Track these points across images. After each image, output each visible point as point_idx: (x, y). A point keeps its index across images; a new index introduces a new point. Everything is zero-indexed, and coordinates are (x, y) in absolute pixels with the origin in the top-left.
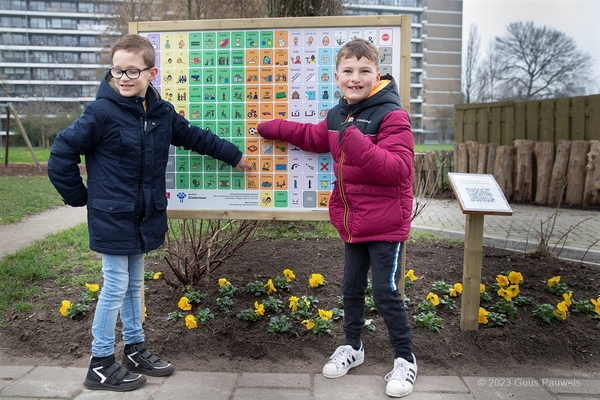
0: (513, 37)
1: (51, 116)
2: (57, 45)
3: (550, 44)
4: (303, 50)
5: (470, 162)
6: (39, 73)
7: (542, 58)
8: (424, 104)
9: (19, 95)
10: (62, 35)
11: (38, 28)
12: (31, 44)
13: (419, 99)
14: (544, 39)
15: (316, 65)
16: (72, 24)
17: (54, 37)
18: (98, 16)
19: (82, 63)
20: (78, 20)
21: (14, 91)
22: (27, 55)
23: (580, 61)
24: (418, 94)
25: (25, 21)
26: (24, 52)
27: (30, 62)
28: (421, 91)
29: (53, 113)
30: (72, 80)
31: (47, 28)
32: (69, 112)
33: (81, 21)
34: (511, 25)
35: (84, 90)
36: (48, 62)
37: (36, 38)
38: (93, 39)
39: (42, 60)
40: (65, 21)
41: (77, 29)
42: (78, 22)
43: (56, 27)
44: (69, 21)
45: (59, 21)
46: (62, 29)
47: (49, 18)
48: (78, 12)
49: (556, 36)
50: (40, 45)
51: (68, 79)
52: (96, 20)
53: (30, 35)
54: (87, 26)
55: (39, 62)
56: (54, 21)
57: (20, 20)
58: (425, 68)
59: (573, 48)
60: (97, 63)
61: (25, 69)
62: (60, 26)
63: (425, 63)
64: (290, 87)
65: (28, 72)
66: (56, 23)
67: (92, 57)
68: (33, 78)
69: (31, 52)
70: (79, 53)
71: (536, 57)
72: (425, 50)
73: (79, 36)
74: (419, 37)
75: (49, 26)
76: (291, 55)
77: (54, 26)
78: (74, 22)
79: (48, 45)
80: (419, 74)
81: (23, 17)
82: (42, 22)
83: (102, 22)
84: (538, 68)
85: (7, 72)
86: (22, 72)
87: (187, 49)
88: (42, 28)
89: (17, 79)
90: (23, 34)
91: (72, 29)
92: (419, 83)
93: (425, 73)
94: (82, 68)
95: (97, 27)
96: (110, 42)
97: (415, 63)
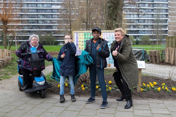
1: (43, 35)
2: (45, 12)
5: (170, 54)
6: (39, 21)
8: (169, 31)
9: (33, 29)
10: (47, 9)
11: (40, 7)
12: (37, 12)
13: (167, 29)
16: (50, 6)
17: (44, 10)
18: (58, 3)
19: (53, 18)
20: (52, 4)
21: (32, 27)
22: (36, 16)
24: (167, 27)
25: (36, 5)
26: (35, 15)
27: (37, 18)
28: (168, 26)
29: (44, 34)
30: (50, 23)
31: (42, 7)
32: (49, 34)
33: (53, 5)
35: (53, 27)
36: (42, 18)
37: (39, 10)
38: (56, 10)
39: (40, 17)
40: (48, 5)
41: (51, 7)
42: (52, 5)
44: (49, 5)
45: (46, 5)
46: (47, 7)
47: (43, 4)
48: (52, 2)
50: (40, 13)
51: (48, 23)
52: (58, 4)
53: (37, 9)
54: (55, 6)
55: (40, 18)
56: (44, 5)
57: (34, 5)
58: (169, 18)
60: (58, 18)
61: (35, 20)
62: (46, 6)
63: (169, 16)
65: (36, 21)
66: (45, 6)
67: (56, 16)
68: (37, 23)
69: (37, 15)
70: (52, 15)
72: (169, 11)
73: (52, 9)
74: (167, 7)
75: (43, 6)
77: (44, 6)
78: (51, 5)
79: (42, 12)
80: (167, 20)
81: (35, 4)
82: (41, 5)
83: (59, 5)
85: (30, 21)
86: (34, 21)
89: (33, 23)
90: (35, 9)
91: (50, 7)
92: (167, 23)
93: (169, 19)
94: (53, 20)
95: (58, 6)
96: (62, 11)
97: (165, 16)
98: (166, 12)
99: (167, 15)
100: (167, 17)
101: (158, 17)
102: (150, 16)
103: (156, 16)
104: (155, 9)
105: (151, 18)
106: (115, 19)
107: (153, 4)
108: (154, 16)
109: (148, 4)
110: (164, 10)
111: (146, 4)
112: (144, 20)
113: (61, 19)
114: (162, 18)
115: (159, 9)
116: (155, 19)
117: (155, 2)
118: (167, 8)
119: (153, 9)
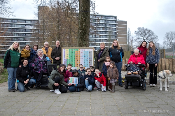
0: (139, 31)
3: (148, 33)
4: (82, 51)
6: (14, 39)
7: (146, 36)
9: (8, 45)
10: (21, 29)
11: (14, 27)
12: (12, 31)
14: (146, 32)
15: (83, 53)
17: (19, 29)
19: (26, 36)
20: (26, 25)
21: (6, 44)
23: (155, 37)
25: (11, 25)
26: (10, 33)
27: (12, 36)
31: (17, 27)
34: (139, 28)
35: (26, 43)
36: (17, 36)
37: (14, 29)
38: (30, 30)
39: (15, 35)
40: (22, 25)
43: (20, 27)
44: (23, 25)
47: (18, 24)
48: (26, 23)
49: (149, 31)
50: (15, 31)
51: (22, 41)
52: (31, 25)
53: (12, 29)
54: (28, 27)
59: (153, 34)
60: (30, 36)
61: (11, 38)
63: (118, 37)
64: (80, 55)
66: (20, 26)
68: (12, 40)
69: (12, 33)
70: (26, 34)
71: (145, 36)
72: (117, 34)
73: (26, 29)
76: (80, 52)
78: (25, 26)
79: (17, 31)
82: (16, 25)
84: (146, 39)
85: (5, 38)
86: (9, 38)
87: (68, 51)
88: (16, 27)
89: (8, 40)
90: (10, 28)
93: (118, 40)
94: (26, 38)
95: (31, 27)
96: (34, 31)
97: (115, 37)
98: (115, 34)
99: (116, 36)
100: (116, 38)
101: (110, 38)
102: (104, 36)
103: (109, 37)
104: (108, 32)
105: (105, 38)
106: (84, 40)
107: (106, 28)
108: (107, 36)
109: (103, 27)
110: (114, 33)
111: (101, 28)
112: (100, 40)
113: (34, 37)
114: (113, 38)
115: (110, 32)
116: (108, 39)
117: (107, 27)
118: (116, 31)
119: (106, 32)
